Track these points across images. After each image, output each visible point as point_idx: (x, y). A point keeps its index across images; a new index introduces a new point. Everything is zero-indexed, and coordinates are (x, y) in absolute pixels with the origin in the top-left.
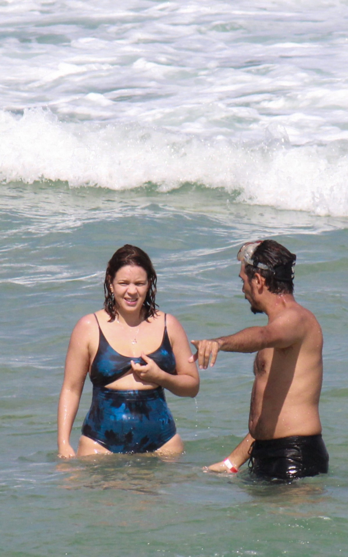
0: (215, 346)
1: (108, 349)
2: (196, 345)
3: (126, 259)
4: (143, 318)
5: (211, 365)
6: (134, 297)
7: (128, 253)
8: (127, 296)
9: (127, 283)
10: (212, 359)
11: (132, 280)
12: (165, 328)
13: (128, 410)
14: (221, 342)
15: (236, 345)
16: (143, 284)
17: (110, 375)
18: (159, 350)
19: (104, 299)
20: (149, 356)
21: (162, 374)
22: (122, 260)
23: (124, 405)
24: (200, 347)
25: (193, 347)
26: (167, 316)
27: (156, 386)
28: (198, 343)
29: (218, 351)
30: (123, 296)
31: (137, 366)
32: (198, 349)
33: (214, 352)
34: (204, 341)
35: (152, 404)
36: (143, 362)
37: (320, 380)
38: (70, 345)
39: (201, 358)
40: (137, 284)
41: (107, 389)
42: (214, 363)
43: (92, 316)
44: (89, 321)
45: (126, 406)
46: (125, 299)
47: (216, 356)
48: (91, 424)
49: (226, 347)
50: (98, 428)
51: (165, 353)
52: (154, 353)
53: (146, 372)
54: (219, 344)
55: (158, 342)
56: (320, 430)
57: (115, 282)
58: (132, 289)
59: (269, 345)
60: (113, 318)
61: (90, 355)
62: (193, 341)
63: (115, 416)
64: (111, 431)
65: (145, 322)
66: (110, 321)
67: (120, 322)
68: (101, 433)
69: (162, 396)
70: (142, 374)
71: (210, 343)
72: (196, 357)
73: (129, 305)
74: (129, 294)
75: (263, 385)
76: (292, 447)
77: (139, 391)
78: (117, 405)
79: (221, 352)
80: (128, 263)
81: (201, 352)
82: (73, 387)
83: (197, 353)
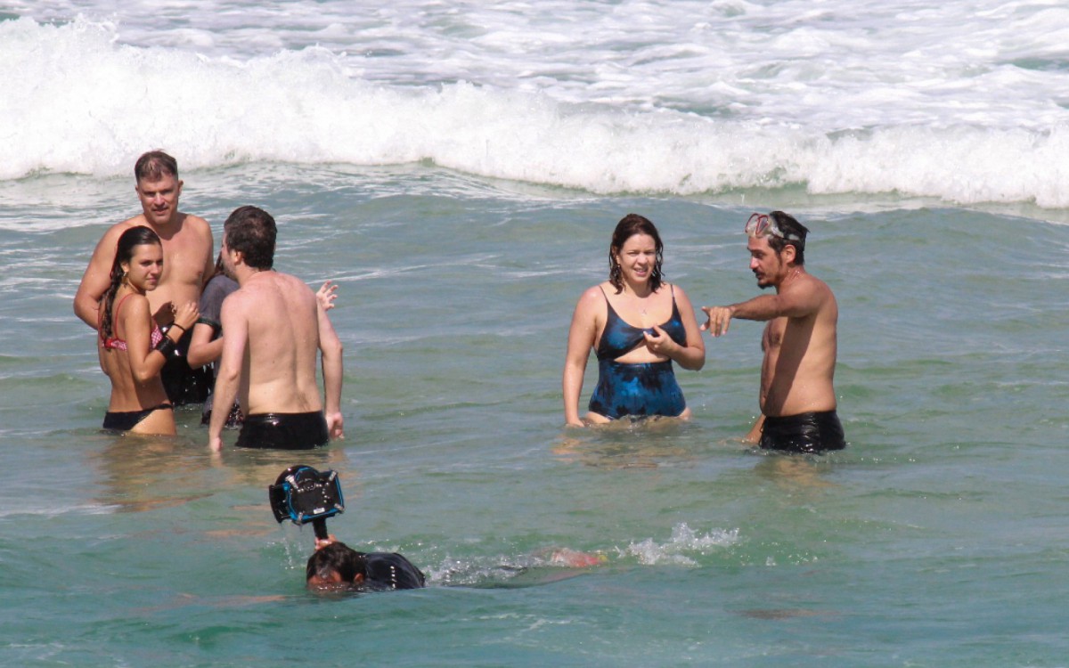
0: (727, 312)
1: (618, 321)
2: (707, 312)
3: (634, 228)
4: (650, 289)
5: (723, 332)
6: (645, 267)
7: (635, 222)
8: (637, 266)
9: (636, 252)
10: (725, 327)
11: (642, 249)
12: (674, 298)
13: (640, 384)
14: (734, 309)
15: (749, 312)
16: (653, 253)
17: (622, 347)
18: (670, 321)
19: (610, 271)
20: (661, 327)
21: (675, 346)
22: (631, 229)
23: (636, 379)
24: (711, 313)
25: (704, 314)
26: (674, 286)
27: (667, 359)
28: (709, 310)
29: (731, 317)
30: (632, 267)
31: (649, 337)
32: (709, 316)
33: (726, 319)
34: (716, 308)
35: (663, 377)
36: (656, 334)
37: (834, 354)
38: (574, 317)
39: (713, 326)
40: (647, 253)
41: (617, 363)
42: (726, 331)
43: (597, 288)
44: (594, 293)
45: (639, 380)
46: (635, 269)
47: (728, 323)
48: (601, 400)
49: (738, 314)
50: (610, 404)
51: (677, 324)
52: (665, 324)
53: (661, 344)
54: (731, 310)
55: (668, 314)
56: (835, 406)
57: (623, 252)
58: (642, 258)
59: (783, 313)
60: (620, 289)
61: (596, 328)
62: (704, 307)
63: (627, 391)
64: (624, 406)
65: (653, 294)
66: (618, 293)
67: (629, 294)
68: (613, 409)
69: (670, 369)
70: (656, 346)
71: (722, 309)
72: (708, 324)
73: (639, 276)
74: (640, 264)
75: (775, 357)
76: (808, 423)
77: (652, 364)
78: (628, 379)
79: (733, 319)
80: (636, 232)
81: (713, 319)
82: (577, 362)
83: (709, 320)
